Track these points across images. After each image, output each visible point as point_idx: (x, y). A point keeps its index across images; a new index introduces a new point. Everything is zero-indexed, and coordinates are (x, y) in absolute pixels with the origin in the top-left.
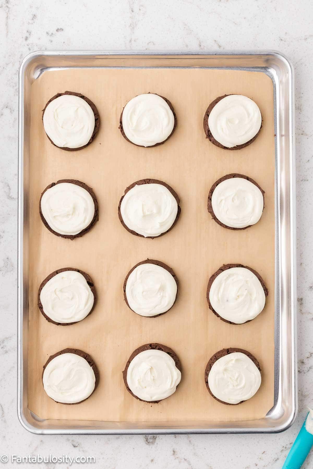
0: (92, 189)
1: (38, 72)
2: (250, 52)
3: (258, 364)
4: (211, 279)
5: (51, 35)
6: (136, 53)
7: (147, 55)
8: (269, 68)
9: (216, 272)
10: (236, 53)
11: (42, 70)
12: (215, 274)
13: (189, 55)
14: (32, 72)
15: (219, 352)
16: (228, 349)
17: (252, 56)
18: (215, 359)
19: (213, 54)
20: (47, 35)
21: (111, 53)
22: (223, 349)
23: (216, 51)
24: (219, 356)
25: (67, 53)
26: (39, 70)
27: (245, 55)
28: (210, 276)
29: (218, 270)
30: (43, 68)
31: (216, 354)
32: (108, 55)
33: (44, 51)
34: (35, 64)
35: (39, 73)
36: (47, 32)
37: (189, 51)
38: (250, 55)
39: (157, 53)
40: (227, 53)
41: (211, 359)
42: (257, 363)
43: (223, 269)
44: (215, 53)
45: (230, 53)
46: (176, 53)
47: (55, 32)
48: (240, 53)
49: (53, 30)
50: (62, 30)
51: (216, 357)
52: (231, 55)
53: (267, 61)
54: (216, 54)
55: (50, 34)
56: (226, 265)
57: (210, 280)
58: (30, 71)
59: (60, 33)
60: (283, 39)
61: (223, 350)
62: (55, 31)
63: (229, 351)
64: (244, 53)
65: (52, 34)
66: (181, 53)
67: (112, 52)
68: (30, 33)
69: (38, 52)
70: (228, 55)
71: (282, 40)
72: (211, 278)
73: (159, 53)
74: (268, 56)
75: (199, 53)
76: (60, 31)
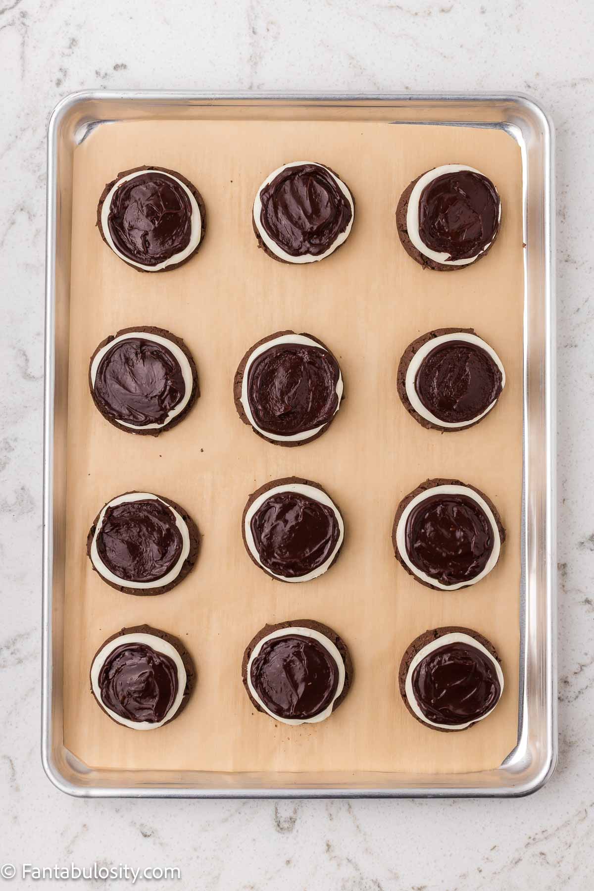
0: (182, 339)
1: (83, 131)
2: (473, 95)
3: (493, 650)
4: (403, 504)
5: (104, 77)
6: (264, 96)
7: (284, 99)
8: (508, 125)
9: (413, 492)
10: (448, 96)
11: (90, 127)
12: (411, 495)
13: (362, 99)
14: (72, 128)
15: (419, 638)
16: (436, 630)
17: (477, 103)
18: (413, 651)
19: (405, 99)
20: (97, 77)
21: (218, 96)
22: (425, 631)
23: (410, 94)
24: (421, 644)
25: (136, 94)
26: (86, 125)
27: (465, 100)
28: (402, 498)
29: (417, 488)
30: (92, 121)
31: (415, 641)
32: (212, 99)
33: (94, 92)
34: (78, 116)
35: (85, 132)
36: (96, 71)
37: (361, 93)
38: (474, 100)
39: (301, 96)
40: (431, 97)
41: (407, 652)
42: (492, 648)
43: (426, 486)
44: (408, 97)
45: (437, 97)
46: (337, 97)
47: (111, 70)
48: (456, 96)
49: (108, 67)
50: (124, 66)
51: (415, 648)
52: (437, 100)
53: (506, 110)
54: (410, 99)
55: (102, 74)
56: (431, 481)
57: (400, 506)
58: (69, 126)
59: (121, 72)
60: (531, 85)
61: (426, 633)
62: (112, 68)
63: (438, 634)
64: (463, 96)
65: (106, 74)
66: (347, 97)
67: (219, 94)
68: (66, 72)
69: (84, 92)
70: (432, 99)
71: (529, 86)
72: (403, 501)
73: (307, 96)
74: (507, 103)
75: (381, 97)
76: (121, 69)
